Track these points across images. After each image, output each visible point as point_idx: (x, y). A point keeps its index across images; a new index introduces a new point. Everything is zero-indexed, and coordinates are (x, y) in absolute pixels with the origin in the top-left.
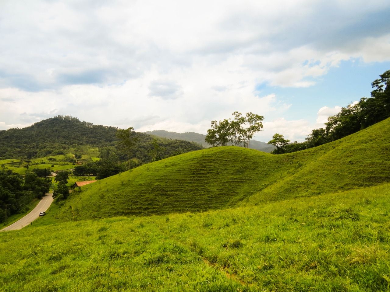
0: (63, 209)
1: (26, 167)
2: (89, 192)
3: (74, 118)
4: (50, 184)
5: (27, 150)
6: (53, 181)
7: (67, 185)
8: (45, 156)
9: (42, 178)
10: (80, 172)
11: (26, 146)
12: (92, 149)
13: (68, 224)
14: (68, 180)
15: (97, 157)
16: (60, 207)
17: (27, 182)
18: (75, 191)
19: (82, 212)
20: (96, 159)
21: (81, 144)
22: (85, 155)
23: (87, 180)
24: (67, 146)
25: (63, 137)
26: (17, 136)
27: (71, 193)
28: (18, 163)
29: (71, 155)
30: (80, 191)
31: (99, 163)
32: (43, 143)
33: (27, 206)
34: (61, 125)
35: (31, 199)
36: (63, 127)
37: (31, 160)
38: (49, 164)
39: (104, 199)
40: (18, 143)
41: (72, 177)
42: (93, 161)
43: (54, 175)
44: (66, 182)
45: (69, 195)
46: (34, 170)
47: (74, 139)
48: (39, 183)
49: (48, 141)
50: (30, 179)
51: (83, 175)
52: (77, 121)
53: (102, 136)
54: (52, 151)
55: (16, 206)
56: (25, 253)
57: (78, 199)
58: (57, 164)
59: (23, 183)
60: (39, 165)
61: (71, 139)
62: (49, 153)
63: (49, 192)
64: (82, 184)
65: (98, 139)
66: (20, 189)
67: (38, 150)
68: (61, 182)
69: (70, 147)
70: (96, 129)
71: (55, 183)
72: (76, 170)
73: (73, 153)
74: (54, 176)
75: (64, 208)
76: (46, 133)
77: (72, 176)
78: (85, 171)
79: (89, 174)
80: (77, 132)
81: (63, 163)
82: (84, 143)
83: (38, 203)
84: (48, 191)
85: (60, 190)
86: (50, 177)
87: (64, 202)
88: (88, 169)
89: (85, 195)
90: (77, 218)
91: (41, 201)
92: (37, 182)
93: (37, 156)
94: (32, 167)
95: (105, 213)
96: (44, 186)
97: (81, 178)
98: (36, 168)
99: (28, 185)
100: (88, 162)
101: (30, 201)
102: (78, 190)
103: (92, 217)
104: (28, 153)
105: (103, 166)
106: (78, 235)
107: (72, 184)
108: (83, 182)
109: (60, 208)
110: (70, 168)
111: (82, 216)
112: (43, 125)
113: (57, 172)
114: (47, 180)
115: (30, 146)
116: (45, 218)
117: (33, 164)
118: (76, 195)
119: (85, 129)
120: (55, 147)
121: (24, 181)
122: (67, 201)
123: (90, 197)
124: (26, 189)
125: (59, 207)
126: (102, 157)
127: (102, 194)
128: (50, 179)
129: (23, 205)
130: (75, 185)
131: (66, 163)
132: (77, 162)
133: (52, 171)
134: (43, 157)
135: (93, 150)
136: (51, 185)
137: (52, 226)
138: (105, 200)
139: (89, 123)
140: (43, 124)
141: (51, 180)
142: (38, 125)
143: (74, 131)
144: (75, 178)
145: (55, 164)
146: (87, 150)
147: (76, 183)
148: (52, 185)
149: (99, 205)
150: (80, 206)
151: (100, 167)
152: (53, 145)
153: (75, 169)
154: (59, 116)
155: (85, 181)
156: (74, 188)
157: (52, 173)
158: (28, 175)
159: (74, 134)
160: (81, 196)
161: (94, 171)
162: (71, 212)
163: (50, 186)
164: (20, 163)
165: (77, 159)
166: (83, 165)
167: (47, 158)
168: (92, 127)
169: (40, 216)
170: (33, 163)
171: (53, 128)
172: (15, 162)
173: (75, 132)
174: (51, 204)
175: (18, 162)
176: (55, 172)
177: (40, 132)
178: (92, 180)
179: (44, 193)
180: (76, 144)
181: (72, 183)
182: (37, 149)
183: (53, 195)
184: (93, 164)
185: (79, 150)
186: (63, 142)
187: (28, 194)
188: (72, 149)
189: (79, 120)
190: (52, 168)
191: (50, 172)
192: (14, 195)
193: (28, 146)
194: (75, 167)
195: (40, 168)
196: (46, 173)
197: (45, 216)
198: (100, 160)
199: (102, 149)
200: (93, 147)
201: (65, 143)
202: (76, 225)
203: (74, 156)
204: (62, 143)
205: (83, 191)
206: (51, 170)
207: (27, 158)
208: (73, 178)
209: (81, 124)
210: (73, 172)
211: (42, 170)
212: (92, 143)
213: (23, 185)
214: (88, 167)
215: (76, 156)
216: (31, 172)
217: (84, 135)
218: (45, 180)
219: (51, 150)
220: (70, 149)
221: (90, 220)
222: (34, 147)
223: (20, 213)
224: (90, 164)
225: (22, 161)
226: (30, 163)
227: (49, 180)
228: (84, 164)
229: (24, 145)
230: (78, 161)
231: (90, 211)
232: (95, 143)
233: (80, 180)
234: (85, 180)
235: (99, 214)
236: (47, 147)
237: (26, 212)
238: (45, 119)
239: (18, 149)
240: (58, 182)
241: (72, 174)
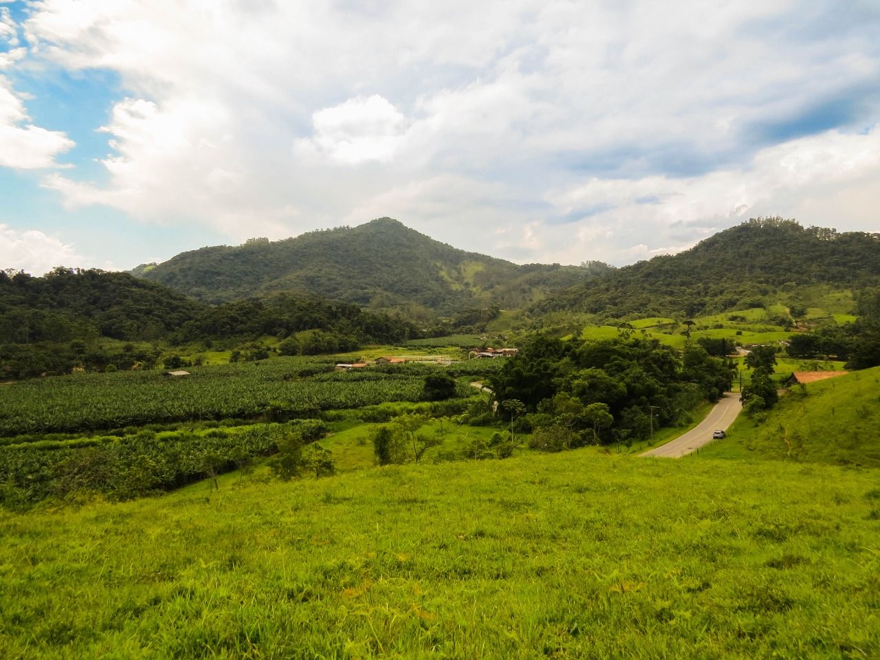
0: (764, 431)
1: (686, 333)
2: (827, 398)
3: (787, 222)
4: (734, 372)
5: (686, 300)
6: (742, 367)
7: (772, 377)
8: (721, 312)
9: (718, 359)
10: (804, 348)
11: (685, 290)
12: (834, 293)
13: (780, 466)
14: (774, 366)
15: (849, 313)
16: (757, 426)
17: (689, 365)
18: (792, 394)
19: (811, 443)
20: (844, 319)
21: (806, 282)
22: (816, 309)
23: (822, 368)
24: (770, 288)
25: (762, 268)
26: (667, 272)
27: (782, 397)
28: (670, 326)
29: (781, 309)
30: (805, 395)
31: (854, 329)
32: (718, 284)
33: (689, 414)
34: (757, 240)
35: (695, 400)
36: (760, 244)
37: (694, 320)
38: (731, 328)
39: (871, 420)
40: (668, 285)
41: (784, 360)
42: (836, 323)
43: (744, 353)
44: (771, 371)
45: (777, 401)
46: (701, 341)
47: (788, 270)
48: (712, 368)
49: (728, 278)
50: (693, 359)
51: (811, 357)
52: (795, 227)
53: (861, 259)
54: (737, 300)
55: (669, 412)
56: (703, 507)
57: (800, 412)
58: (749, 330)
59: (680, 366)
60: (708, 330)
61: (781, 272)
62: (731, 304)
63: (732, 389)
64: (809, 378)
65: (851, 267)
66: (674, 377)
67: (707, 299)
68: (758, 371)
69: (777, 289)
70: (845, 242)
71: (745, 372)
72: (792, 344)
73: (786, 305)
74: (743, 355)
75: (767, 428)
76: (723, 260)
77: (783, 357)
78: (815, 346)
79: (827, 355)
80: (794, 253)
81: (762, 327)
82: (814, 280)
83: (711, 409)
84: (731, 387)
85: (757, 387)
86: (733, 357)
87: (766, 414)
88: (825, 344)
89: (818, 405)
90: (797, 455)
91: (716, 407)
92: (707, 367)
93: (705, 312)
94: (696, 335)
95: (871, 456)
96: (722, 375)
97: (805, 364)
98: (705, 337)
99: (691, 372)
100: (824, 325)
101: (695, 404)
102: (799, 392)
103: (837, 459)
104: (688, 306)
105: (866, 335)
106: (813, 496)
107: (784, 376)
108: (811, 373)
109: (758, 428)
110: (780, 338)
111: (810, 453)
112: (716, 245)
113: (747, 348)
114: (728, 362)
115: (691, 290)
116: (726, 444)
117: (698, 329)
118: (794, 403)
119: (815, 245)
120: (742, 292)
121: (682, 363)
122: (774, 413)
123: (830, 411)
124: (686, 378)
125: (754, 424)
126: (861, 313)
127: (864, 407)
128: (734, 363)
129: (681, 410)
130: (790, 380)
131: (769, 327)
132: (795, 324)
133: (739, 345)
134: (718, 314)
135: (838, 295)
136: (736, 374)
137: (745, 463)
138: (872, 422)
139: (826, 231)
140: (717, 243)
141: (737, 364)
142: (708, 245)
143: (787, 251)
144: (792, 363)
145: (744, 329)
146: (822, 296)
147: (793, 374)
148: (739, 376)
149: (856, 434)
150: (804, 429)
151: (855, 338)
152: (738, 287)
153: (790, 341)
154: (751, 220)
155: (816, 370)
156: (789, 385)
157: (738, 349)
158: (690, 350)
159: (789, 259)
160: (808, 405)
161: (841, 348)
162: (782, 439)
163: (734, 376)
164: (674, 326)
165: (795, 317)
166: (811, 333)
167: (726, 316)
168: (833, 238)
169: (715, 438)
170: (698, 325)
171: (739, 248)
172: (664, 323)
173: (789, 255)
174: (736, 416)
175: (670, 324)
176: (743, 346)
177: (710, 260)
178: (834, 370)
179: (722, 391)
180: (794, 284)
181: (784, 373)
182: (705, 296)
183: (741, 396)
184: (836, 331)
185: (801, 298)
186: (762, 279)
187: (689, 389)
188: (784, 295)
189: (800, 224)
190: (738, 338)
191: (732, 345)
192: (665, 388)
193: (688, 291)
194: (791, 338)
195: (712, 337)
196: (724, 348)
197: (725, 440)
198: (857, 321)
199: (862, 294)
200: (838, 287)
201: (767, 282)
202: (801, 472)
203: (788, 310)
204: (761, 282)
205: (811, 395)
206: (735, 342)
207: (688, 314)
208: (786, 363)
209: (806, 235)
210: (787, 347)
211: (716, 341)
212: (833, 278)
213: (680, 370)
214: (824, 339)
215: (793, 311)
216: (694, 346)
217: (813, 259)
218: (724, 362)
219: (736, 297)
220: (777, 296)
221: (836, 467)
222: (699, 293)
223: (675, 427)
224: (831, 331)
225: (676, 321)
226: (692, 326)
227: (731, 364)
228: (814, 330)
229: (679, 290)
230: (796, 322)
231: (831, 445)
232: (842, 278)
233: (802, 369)
234: (815, 368)
235: (854, 455)
236: (726, 291)
237: (688, 426)
238: (721, 231)
239: (669, 298)
240: (752, 370)
241: (784, 353)
